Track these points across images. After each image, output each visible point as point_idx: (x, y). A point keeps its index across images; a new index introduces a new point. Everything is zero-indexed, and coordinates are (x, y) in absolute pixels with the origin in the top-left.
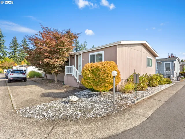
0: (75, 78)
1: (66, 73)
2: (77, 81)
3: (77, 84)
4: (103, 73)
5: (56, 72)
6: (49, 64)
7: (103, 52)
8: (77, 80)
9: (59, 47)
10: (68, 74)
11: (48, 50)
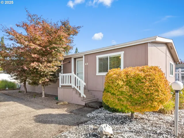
0: (77, 91)
1: (60, 84)
2: (82, 96)
3: (82, 100)
4: (149, 85)
5: (46, 82)
6: (37, 71)
7: (121, 54)
8: (80, 94)
9: (54, 45)
10: (65, 84)
11: (38, 49)
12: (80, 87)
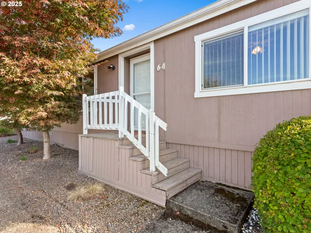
0: (134, 147)
3: (153, 186)
10: (96, 126)
12: (144, 133)
